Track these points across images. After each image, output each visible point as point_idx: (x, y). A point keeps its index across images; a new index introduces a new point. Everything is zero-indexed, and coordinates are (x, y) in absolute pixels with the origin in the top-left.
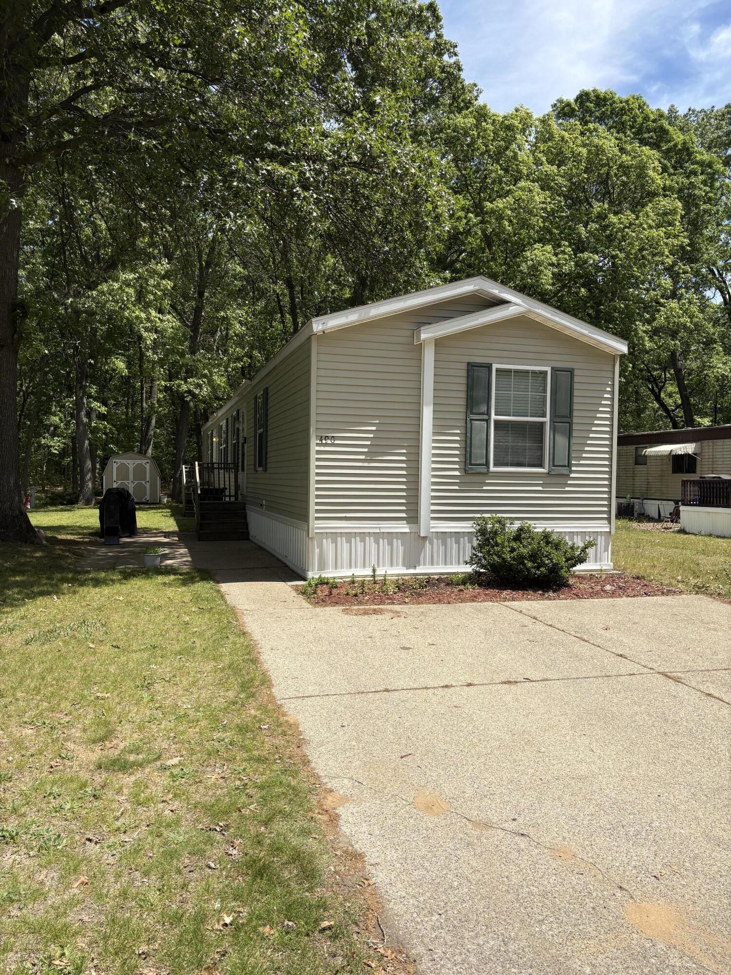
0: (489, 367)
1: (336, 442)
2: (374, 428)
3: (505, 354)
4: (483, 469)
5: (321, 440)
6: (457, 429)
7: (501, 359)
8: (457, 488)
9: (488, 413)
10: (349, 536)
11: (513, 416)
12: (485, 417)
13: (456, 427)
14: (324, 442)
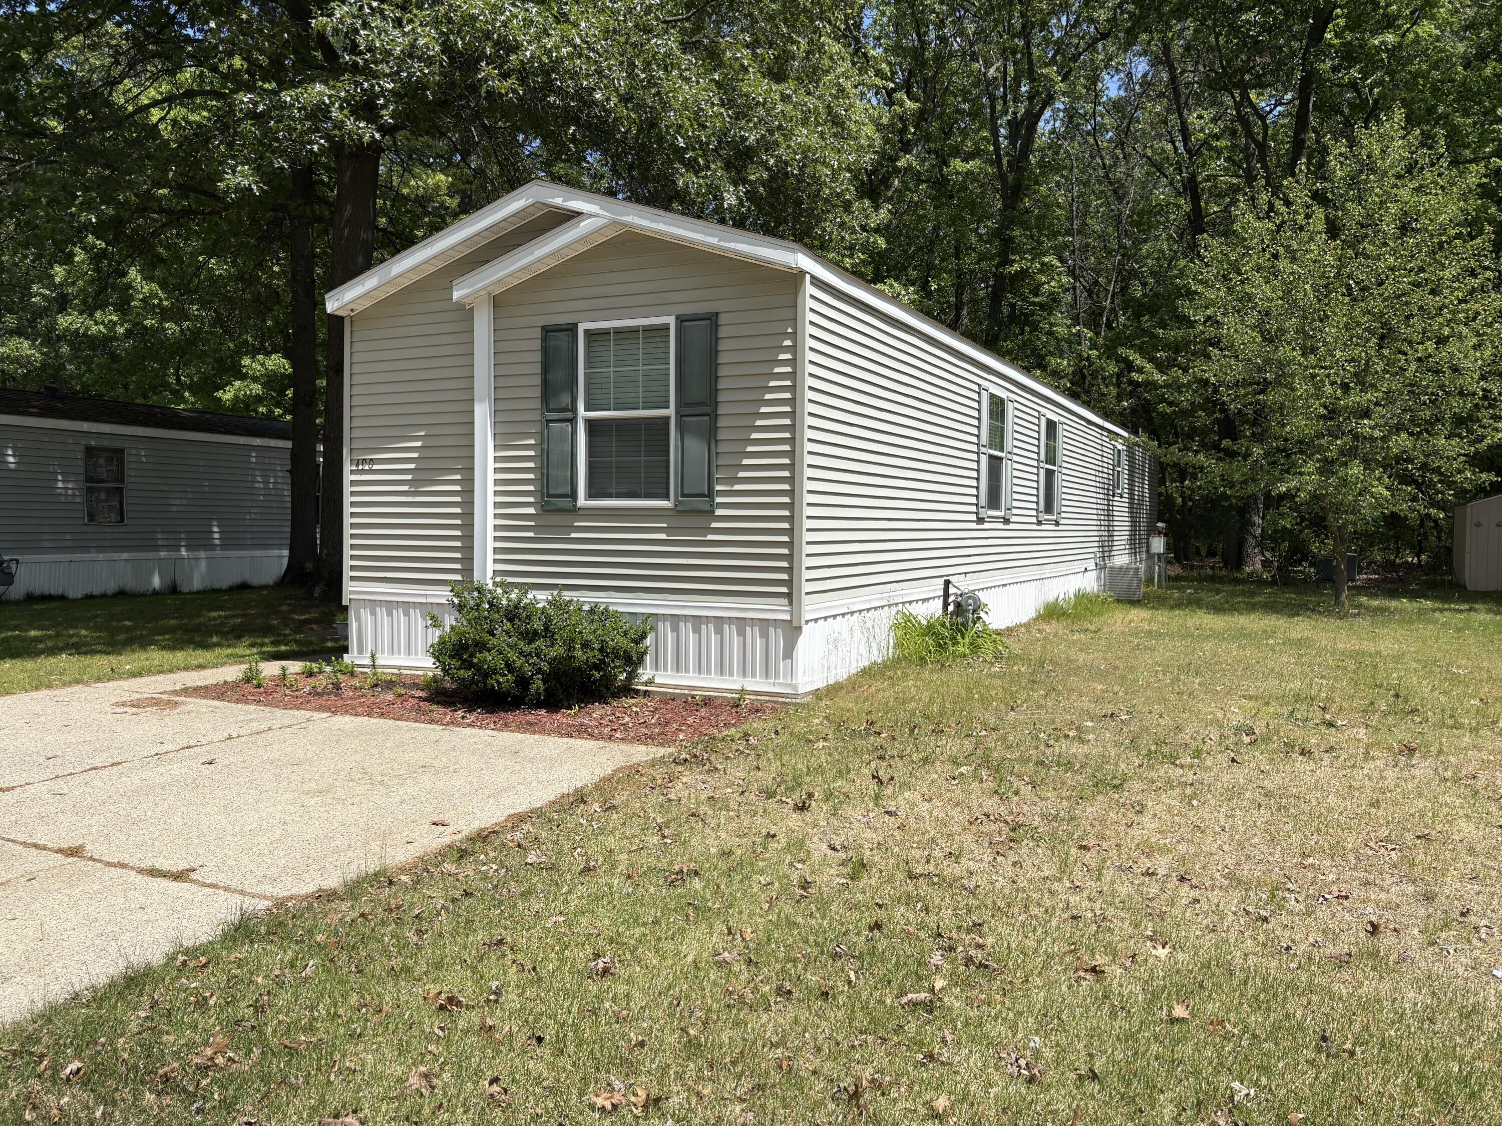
0: (572, 329)
1: (375, 467)
2: (419, 444)
3: (601, 303)
4: (565, 503)
5: (357, 465)
6: (530, 438)
7: (594, 313)
8: (531, 534)
9: (574, 410)
10: (390, 606)
11: (615, 409)
12: (569, 415)
13: (528, 435)
14: (360, 467)
